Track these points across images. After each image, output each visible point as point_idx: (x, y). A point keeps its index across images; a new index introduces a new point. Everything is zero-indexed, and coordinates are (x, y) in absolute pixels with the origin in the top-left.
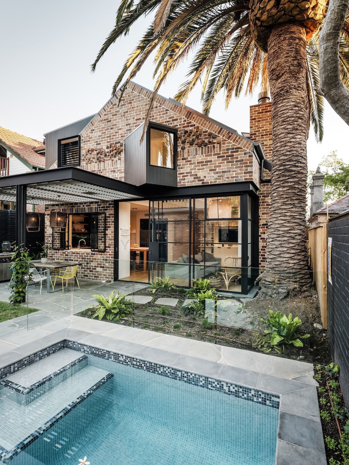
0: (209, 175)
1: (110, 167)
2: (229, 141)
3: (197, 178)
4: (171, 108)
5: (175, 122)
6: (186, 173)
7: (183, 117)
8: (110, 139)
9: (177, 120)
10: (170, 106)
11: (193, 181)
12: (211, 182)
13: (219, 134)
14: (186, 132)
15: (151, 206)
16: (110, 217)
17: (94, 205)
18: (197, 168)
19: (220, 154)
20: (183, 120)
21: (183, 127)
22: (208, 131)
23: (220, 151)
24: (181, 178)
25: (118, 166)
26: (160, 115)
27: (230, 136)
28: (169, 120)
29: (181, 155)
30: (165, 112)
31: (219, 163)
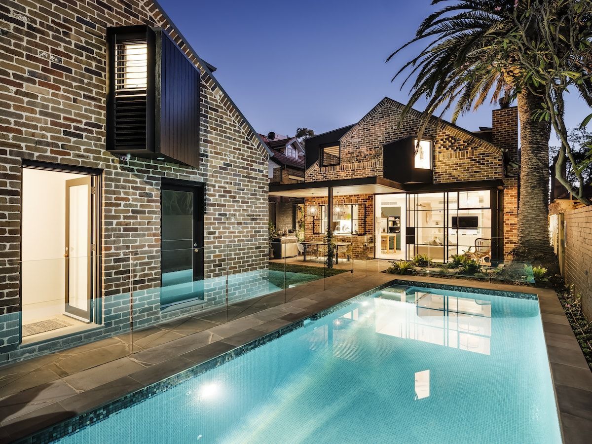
0: (463, 174)
2: (480, 148)
3: (452, 176)
6: (442, 172)
7: (438, 128)
8: (369, 144)
11: (448, 179)
12: (464, 180)
13: (471, 142)
15: (408, 198)
16: (369, 207)
17: (353, 198)
18: (451, 168)
19: (472, 158)
20: (438, 131)
21: (439, 136)
23: (473, 155)
24: (437, 176)
25: (377, 166)
27: (481, 144)
29: (436, 158)
31: (471, 165)
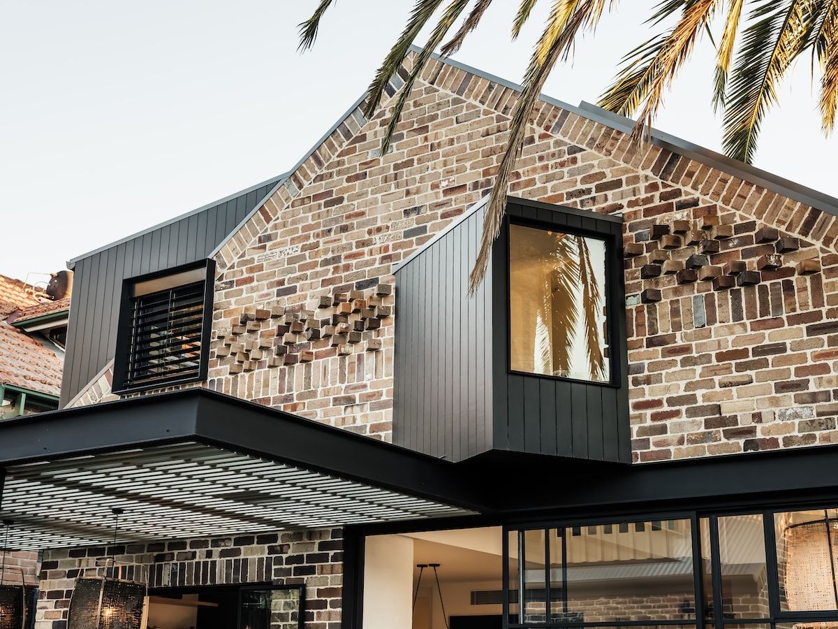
0: (777, 411)
1: (333, 382)
3: (722, 422)
4: (593, 140)
5: (610, 193)
6: (671, 401)
7: (641, 173)
8: (336, 269)
9: (618, 184)
10: (584, 134)
11: (704, 438)
12: (787, 441)
13: (805, 232)
14: (660, 231)
15: (514, 554)
16: (322, 605)
17: (252, 552)
18: (717, 379)
19: (818, 315)
20: (642, 185)
21: (647, 212)
22: (758, 222)
23: (818, 302)
24: (649, 423)
25: (368, 378)
26: (546, 168)
28: (584, 187)
29: (640, 325)
30: (566, 157)
31: (818, 356)
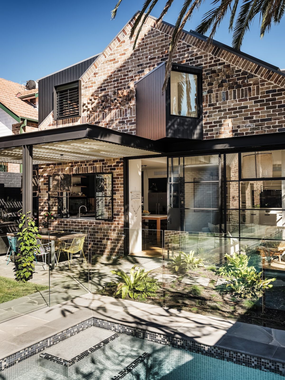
0: (244, 125)
1: (118, 117)
2: (269, 81)
3: (229, 128)
4: (194, 43)
5: (199, 60)
6: (215, 122)
7: (208, 54)
8: (118, 83)
9: (201, 57)
10: (192, 41)
11: (223, 133)
12: (246, 133)
13: (255, 73)
14: (214, 72)
15: (170, 163)
16: (118, 178)
17: (98, 164)
18: (228, 116)
19: (257, 98)
20: (209, 58)
21: (210, 66)
22: (242, 69)
23: (258, 94)
24: (208, 128)
25: (128, 116)
26: (180, 52)
27: (270, 76)
28: (191, 58)
29: (207, 100)
30: (186, 48)
31: (256, 110)
